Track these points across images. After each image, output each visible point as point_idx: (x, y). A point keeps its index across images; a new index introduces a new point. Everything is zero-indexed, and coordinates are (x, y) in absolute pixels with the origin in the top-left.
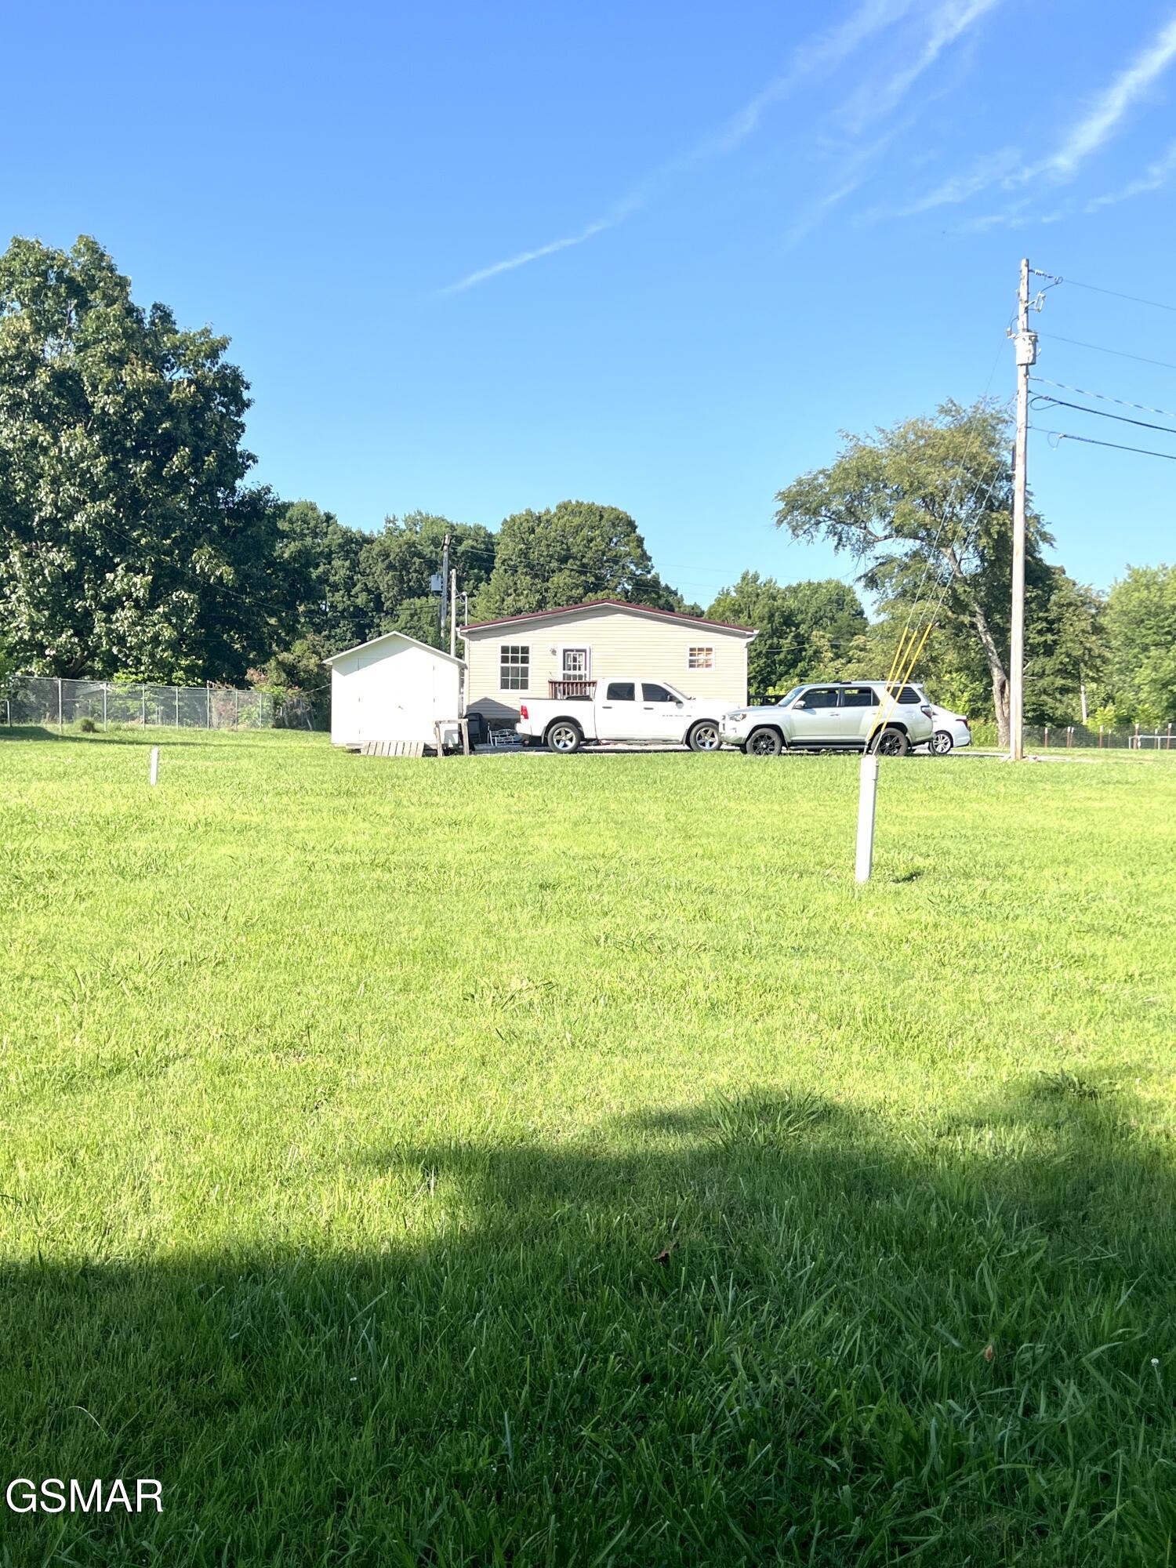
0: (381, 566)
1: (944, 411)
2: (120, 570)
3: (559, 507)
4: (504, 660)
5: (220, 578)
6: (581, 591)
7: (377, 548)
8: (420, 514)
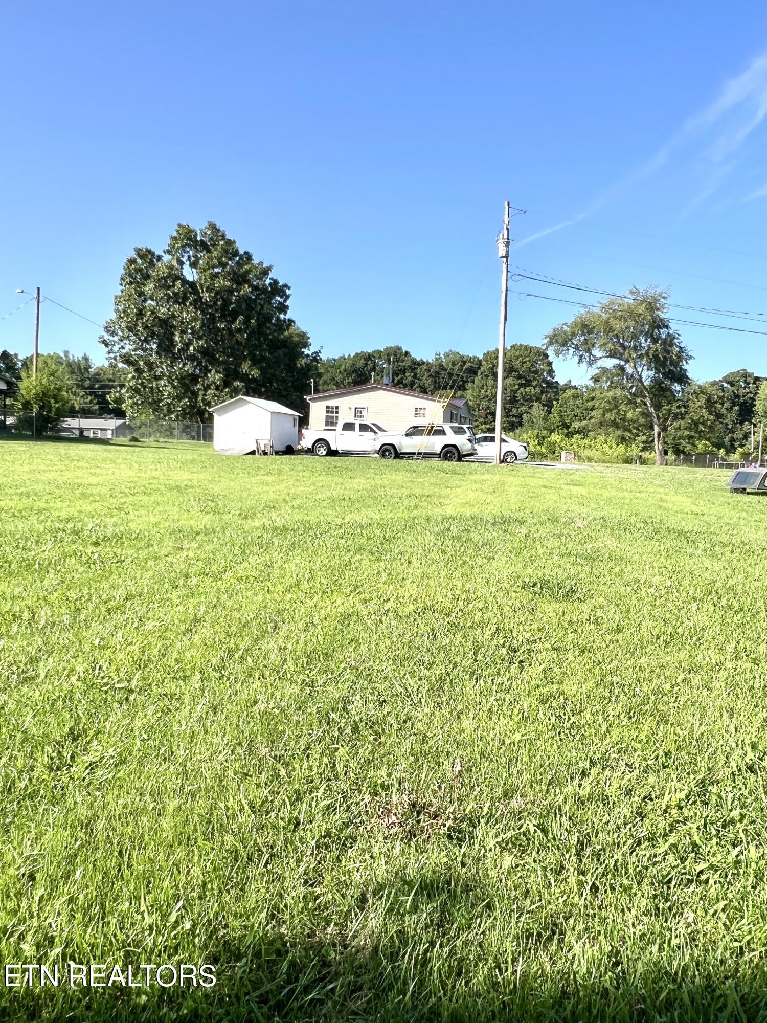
0: (427, 375)
1: (632, 293)
2: (213, 372)
4: (328, 412)
5: (253, 375)
6: (517, 387)
7: (425, 367)
8: (451, 351)
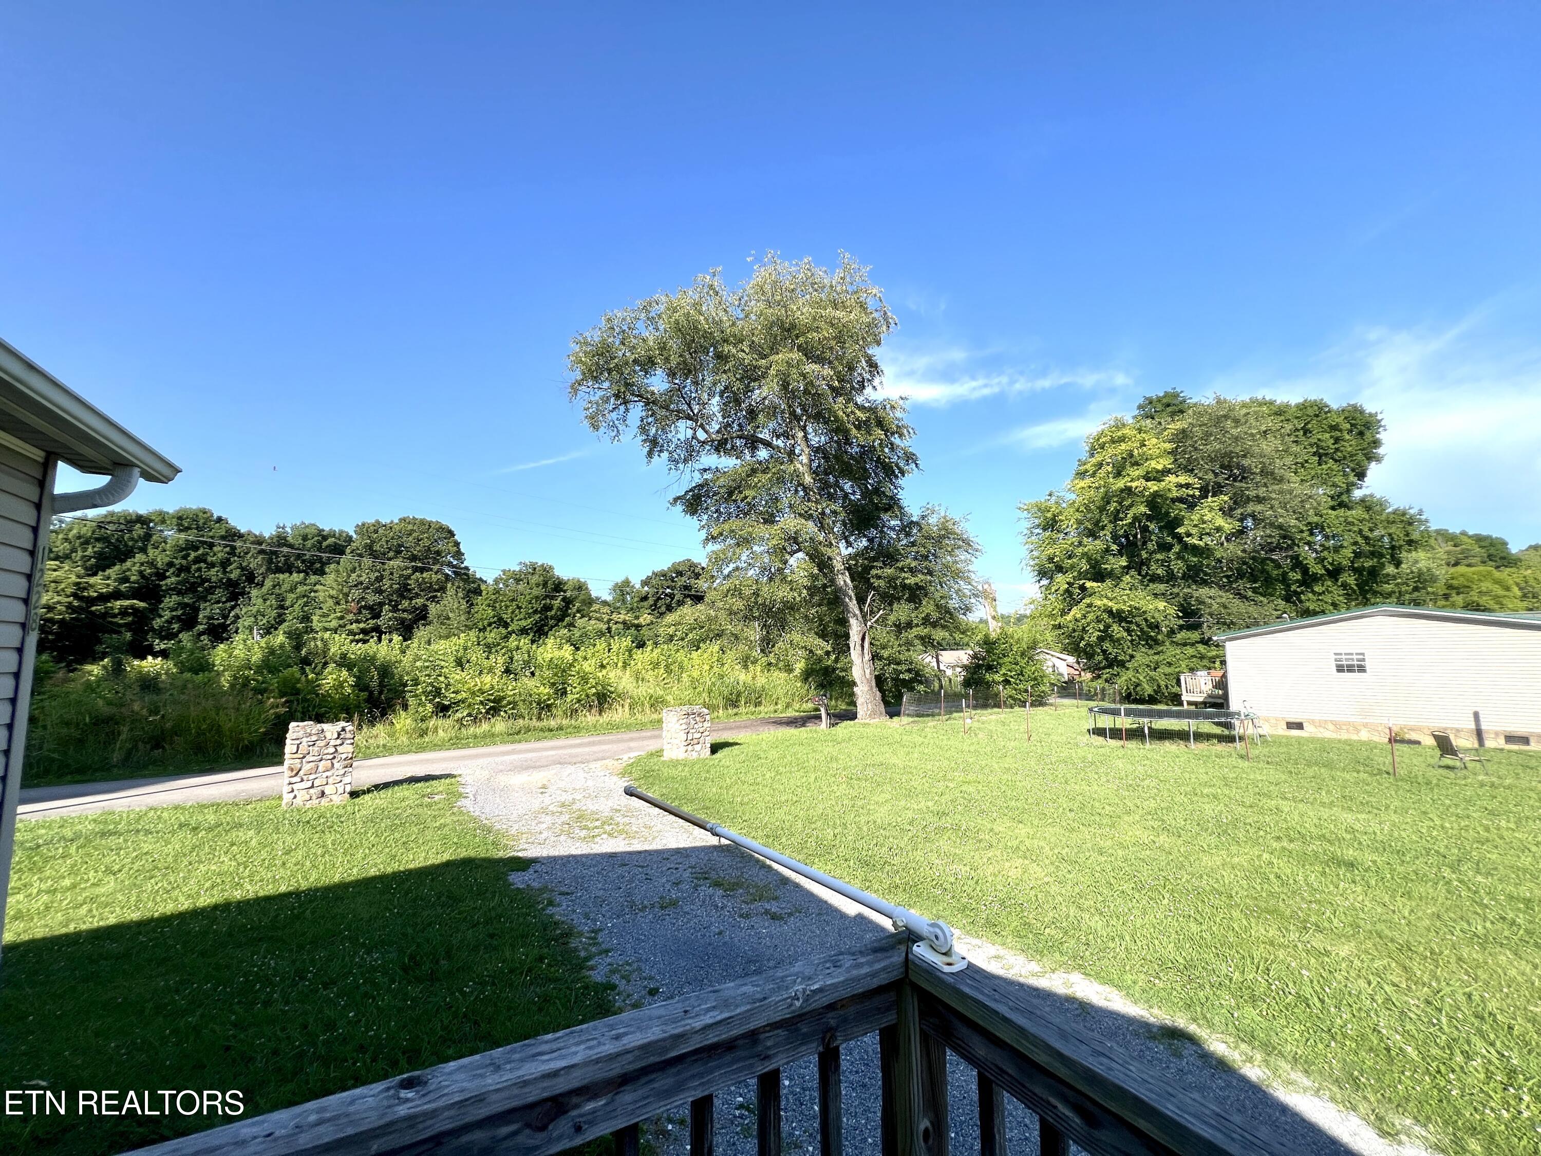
3: (401, 520)
8: (303, 523)
